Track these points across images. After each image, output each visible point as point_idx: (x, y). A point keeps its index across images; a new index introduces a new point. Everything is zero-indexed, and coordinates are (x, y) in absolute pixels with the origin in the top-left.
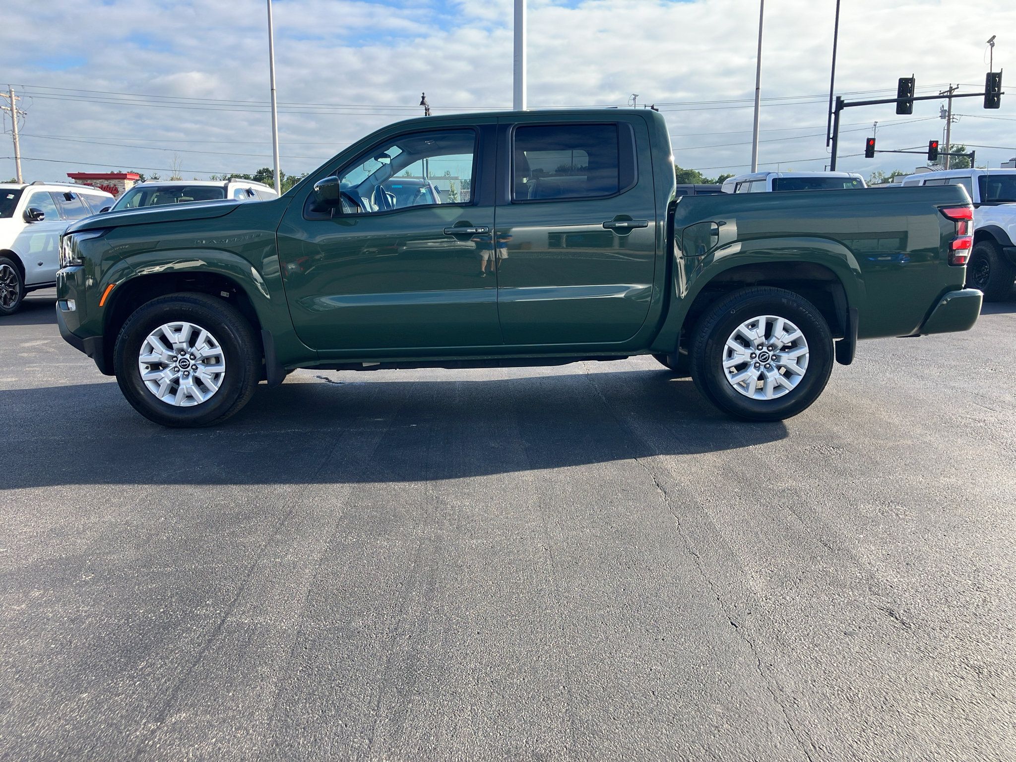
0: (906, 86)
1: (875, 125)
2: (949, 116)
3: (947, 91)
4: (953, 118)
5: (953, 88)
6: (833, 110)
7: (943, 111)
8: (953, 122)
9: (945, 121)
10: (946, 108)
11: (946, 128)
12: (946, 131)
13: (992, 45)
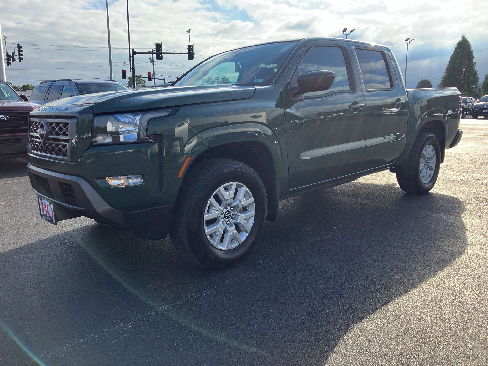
0: (159, 47)
1: (124, 64)
2: (153, 62)
3: (151, 51)
4: (155, 63)
5: (153, 50)
6: (131, 55)
7: (151, 60)
8: (155, 65)
9: (152, 64)
10: (152, 58)
11: (153, 67)
12: (153, 68)
13: (189, 33)
